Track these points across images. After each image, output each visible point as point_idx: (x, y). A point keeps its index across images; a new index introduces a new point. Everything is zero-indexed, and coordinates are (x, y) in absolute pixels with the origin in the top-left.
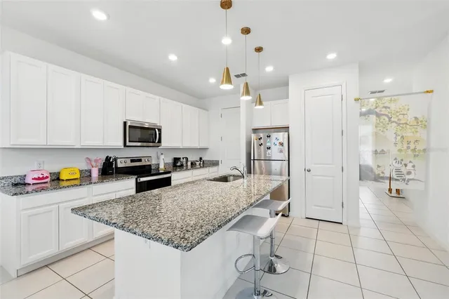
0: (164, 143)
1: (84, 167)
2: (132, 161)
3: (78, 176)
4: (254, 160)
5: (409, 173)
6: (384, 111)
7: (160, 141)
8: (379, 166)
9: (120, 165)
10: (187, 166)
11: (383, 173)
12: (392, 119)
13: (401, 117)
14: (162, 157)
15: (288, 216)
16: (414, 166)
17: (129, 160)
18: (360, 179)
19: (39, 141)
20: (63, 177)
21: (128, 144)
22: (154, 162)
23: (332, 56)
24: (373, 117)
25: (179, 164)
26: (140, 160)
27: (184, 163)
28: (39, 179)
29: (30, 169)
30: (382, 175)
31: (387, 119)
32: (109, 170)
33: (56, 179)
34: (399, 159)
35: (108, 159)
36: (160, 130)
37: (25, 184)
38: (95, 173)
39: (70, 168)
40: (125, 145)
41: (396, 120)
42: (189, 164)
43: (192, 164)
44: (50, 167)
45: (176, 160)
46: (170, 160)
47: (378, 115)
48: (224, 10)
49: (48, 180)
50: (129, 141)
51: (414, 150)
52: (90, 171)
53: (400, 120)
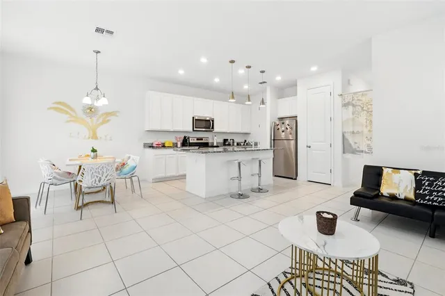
0: (217, 129)
1: (175, 141)
2: (198, 139)
3: (172, 145)
4: (274, 140)
6: (359, 103)
7: (213, 128)
8: (356, 143)
9: (191, 141)
10: (233, 145)
11: (358, 147)
12: (364, 109)
13: (369, 106)
14: (215, 138)
15: (296, 179)
17: (195, 139)
18: (344, 153)
19: (158, 128)
20: (166, 145)
22: (210, 141)
23: (314, 69)
24: (351, 108)
25: (227, 143)
26: (202, 139)
27: (231, 143)
28: (157, 145)
29: (156, 140)
30: (358, 149)
31: (360, 108)
32: (185, 143)
33: (164, 146)
34: (369, 138)
35: (185, 137)
36: (213, 121)
37: (153, 147)
38: (179, 145)
39: (169, 140)
40: (193, 130)
42: (235, 144)
43: (238, 144)
44: (161, 141)
45: (225, 140)
46: (222, 141)
47: (354, 106)
48: (231, 64)
49: (161, 146)
50: (195, 128)
52: (177, 144)
53: (368, 109)
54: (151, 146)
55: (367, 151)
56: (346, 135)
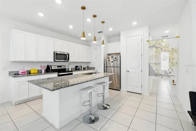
0: (71, 60)
1: (39, 68)
2: (58, 67)
3: (37, 72)
4: (106, 67)
5: (170, 73)
6: (159, 46)
7: (68, 59)
8: (157, 70)
9: (53, 68)
10: (81, 69)
11: (159, 72)
12: (163, 49)
13: (166, 48)
14: (70, 65)
15: (120, 90)
16: (172, 70)
17: (56, 67)
18: (149, 75)
19: (23, 59)
20: (31, 72)
21: (55, 60)
22: (67, 67)
23: (135, 23)
24: (154, 49)
25: (77, 68)
26: (61, 67)
27: (80, 68)
28: (23, 72)
29: (20, 69)
30: (158, 73)
31: (160, 49)
32: (48, 70)
33: (29, 73)
34: (165, 67)
35: (48, 66)
36: (68, 55)
37: (18, 74)
38: (43, 71)
39: (34, 69)
41: (164, 50)
42: (82, 68)
43: (84, 68)
44: (27, 68)
45: (77, 67)
46: (74, 67)
47: (157, 48)
48: (83, 10)
49: (26, 73)
50: (56, 59)
51: (172, 62)
52: (41, 70)
53: (166, 49)
54: (16, 74)
55: (164, 74)
56: (151, 65)
